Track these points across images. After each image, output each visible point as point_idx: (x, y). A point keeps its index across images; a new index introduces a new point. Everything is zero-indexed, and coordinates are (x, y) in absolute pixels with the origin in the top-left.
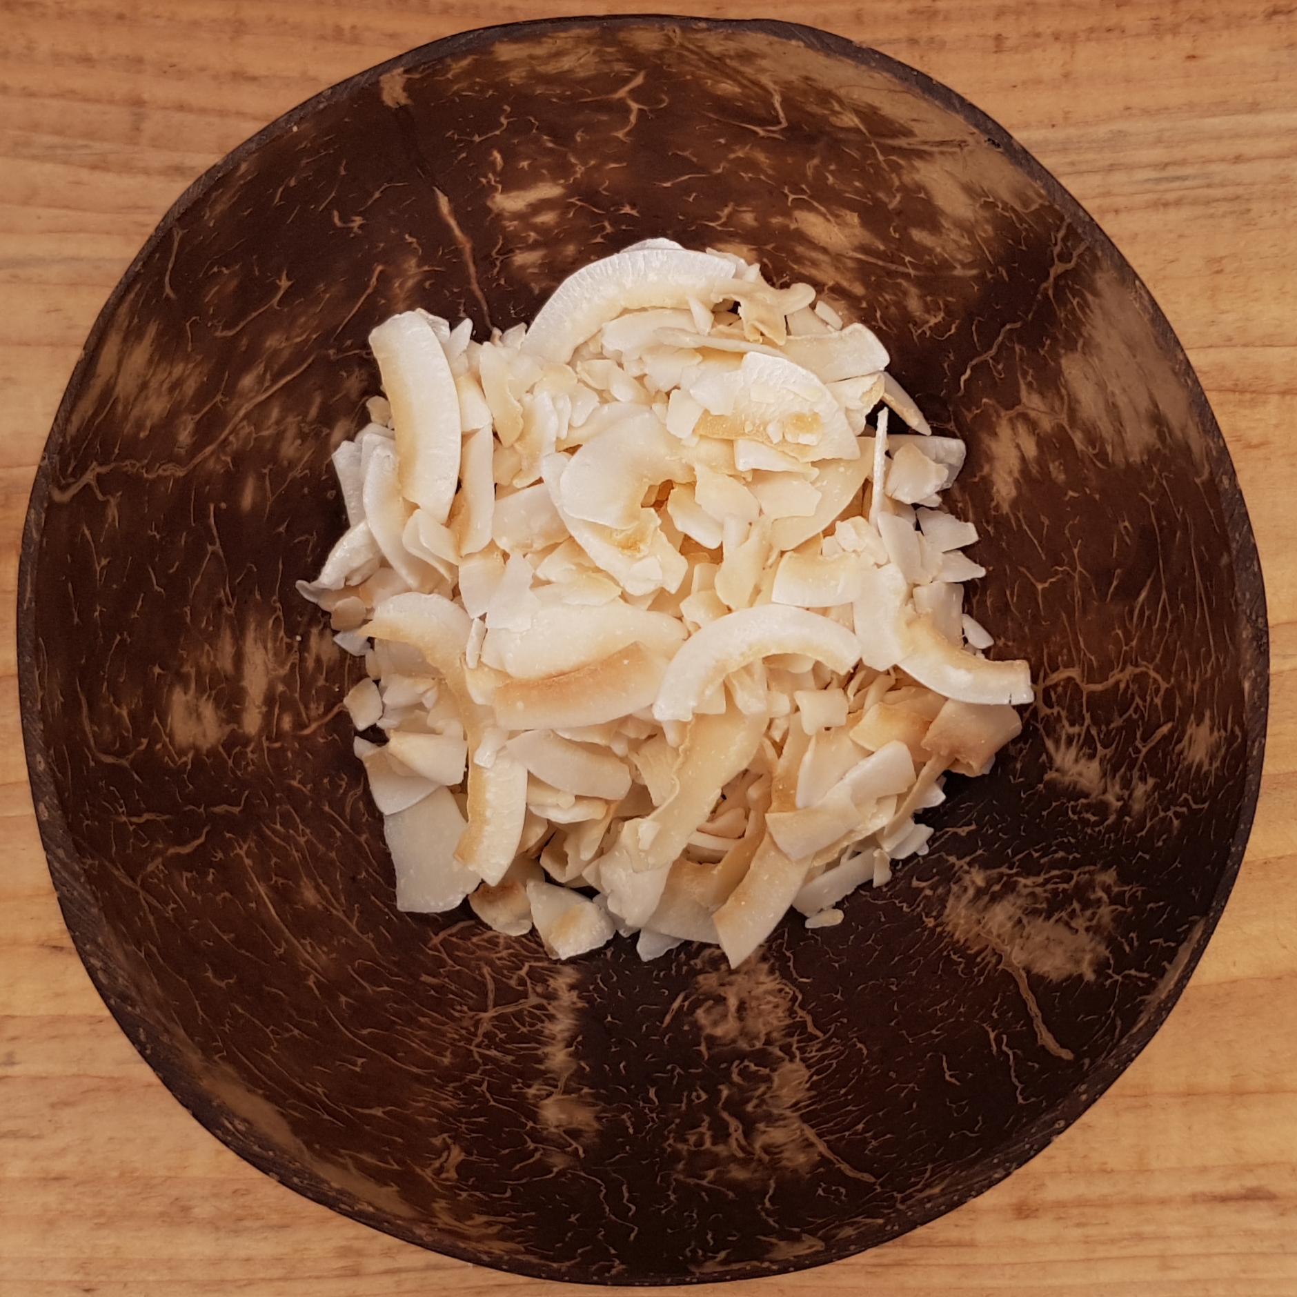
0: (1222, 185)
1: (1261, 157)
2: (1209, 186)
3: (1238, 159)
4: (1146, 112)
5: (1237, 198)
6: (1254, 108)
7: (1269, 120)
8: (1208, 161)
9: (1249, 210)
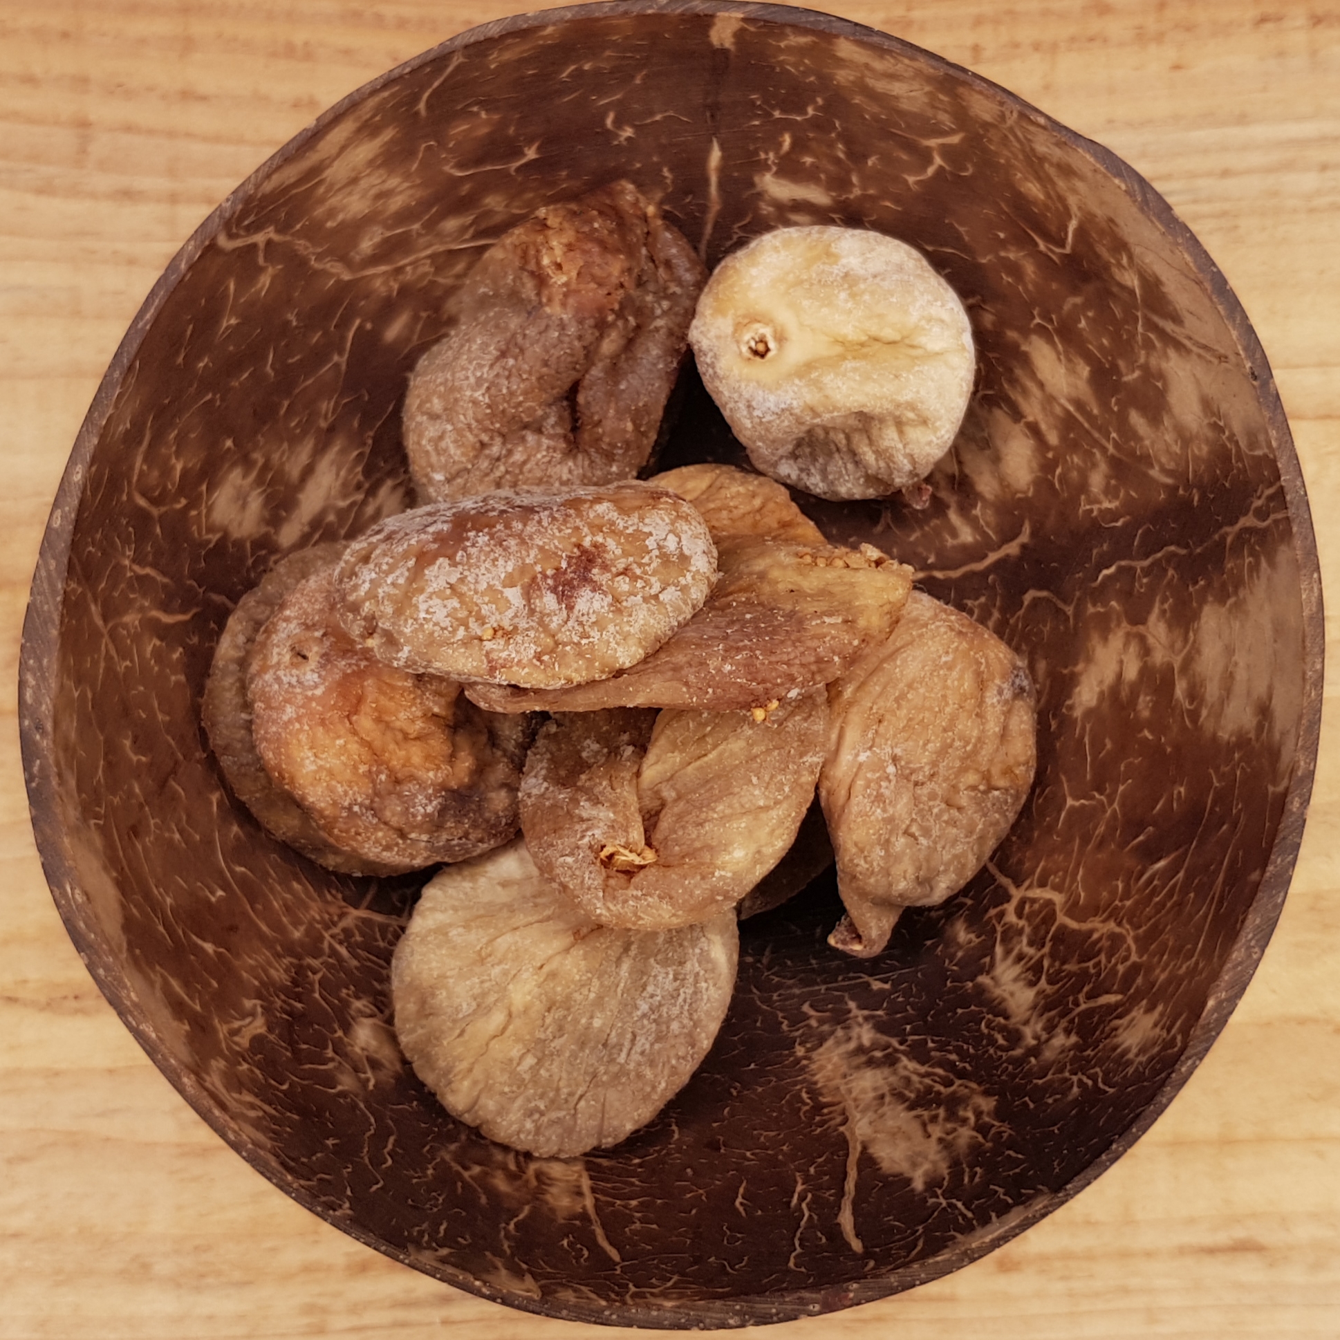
0: (1209, 200)
1: (1249, 171)
2: (1195, 201)
3: (1226, 173)
4: (1130, 125)
5: (1224, 214)
6: (1242, 119)
7: (1259, 132)
8: (1193, 175)
9: (1236, 227)
